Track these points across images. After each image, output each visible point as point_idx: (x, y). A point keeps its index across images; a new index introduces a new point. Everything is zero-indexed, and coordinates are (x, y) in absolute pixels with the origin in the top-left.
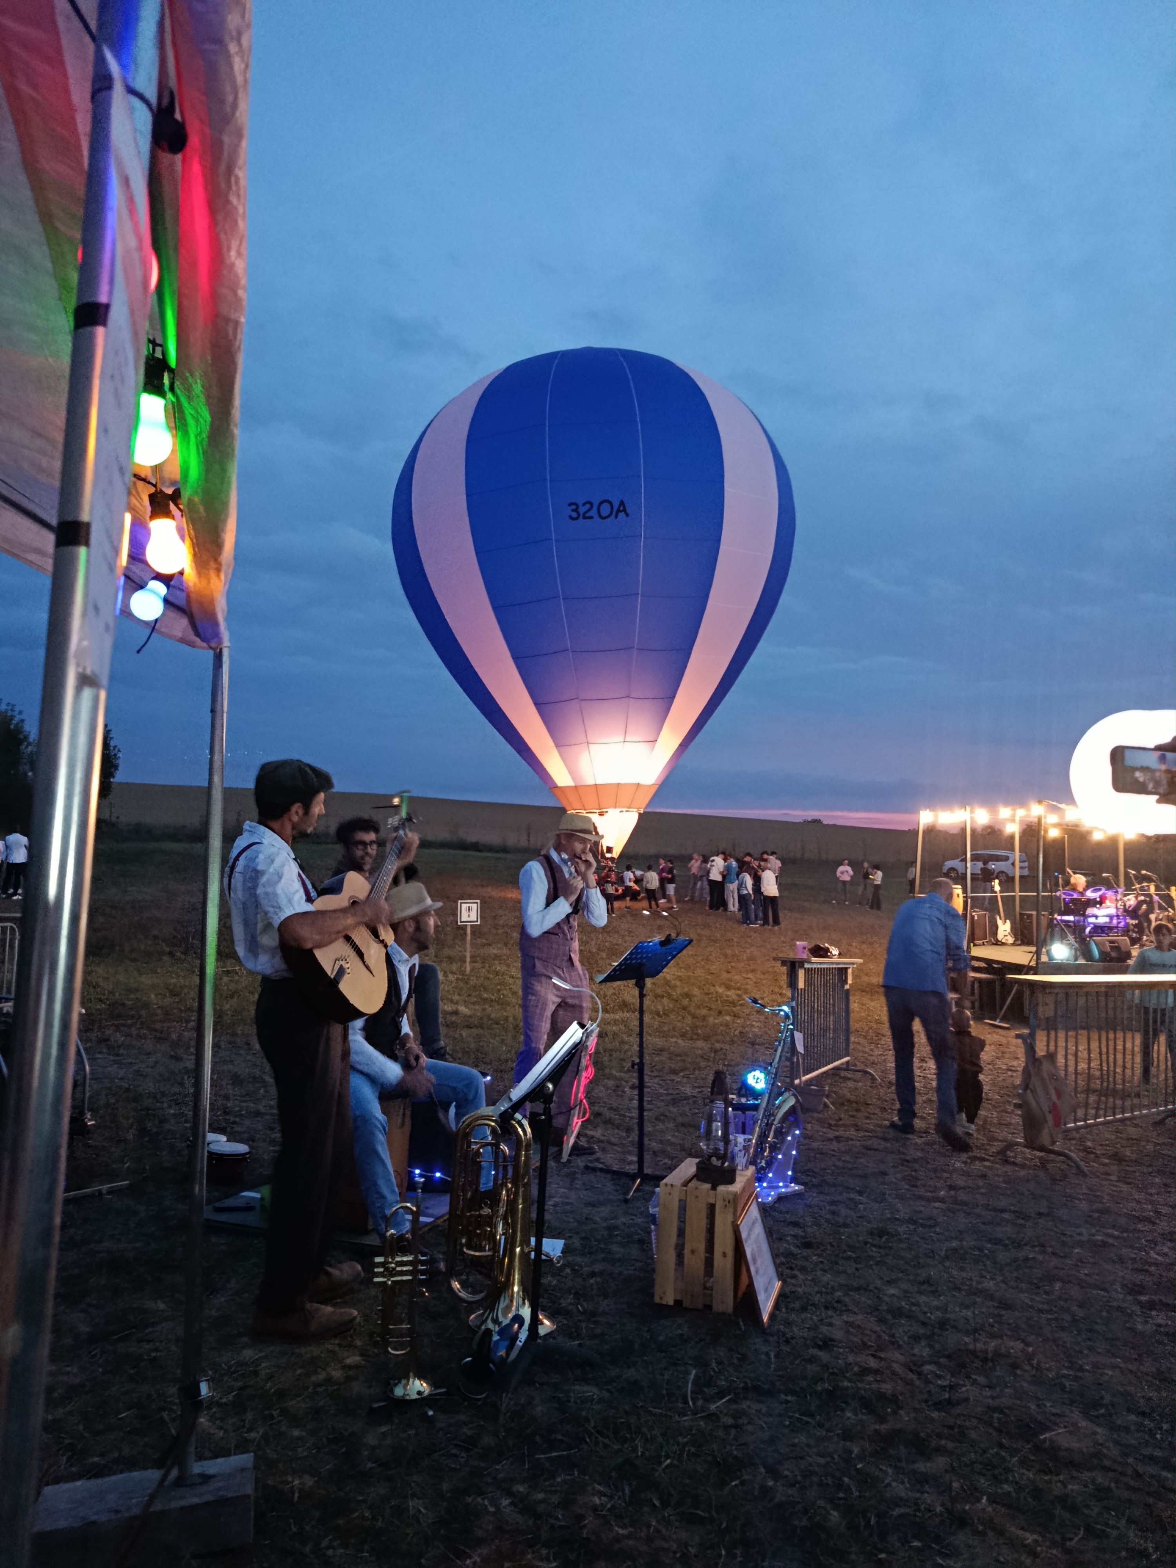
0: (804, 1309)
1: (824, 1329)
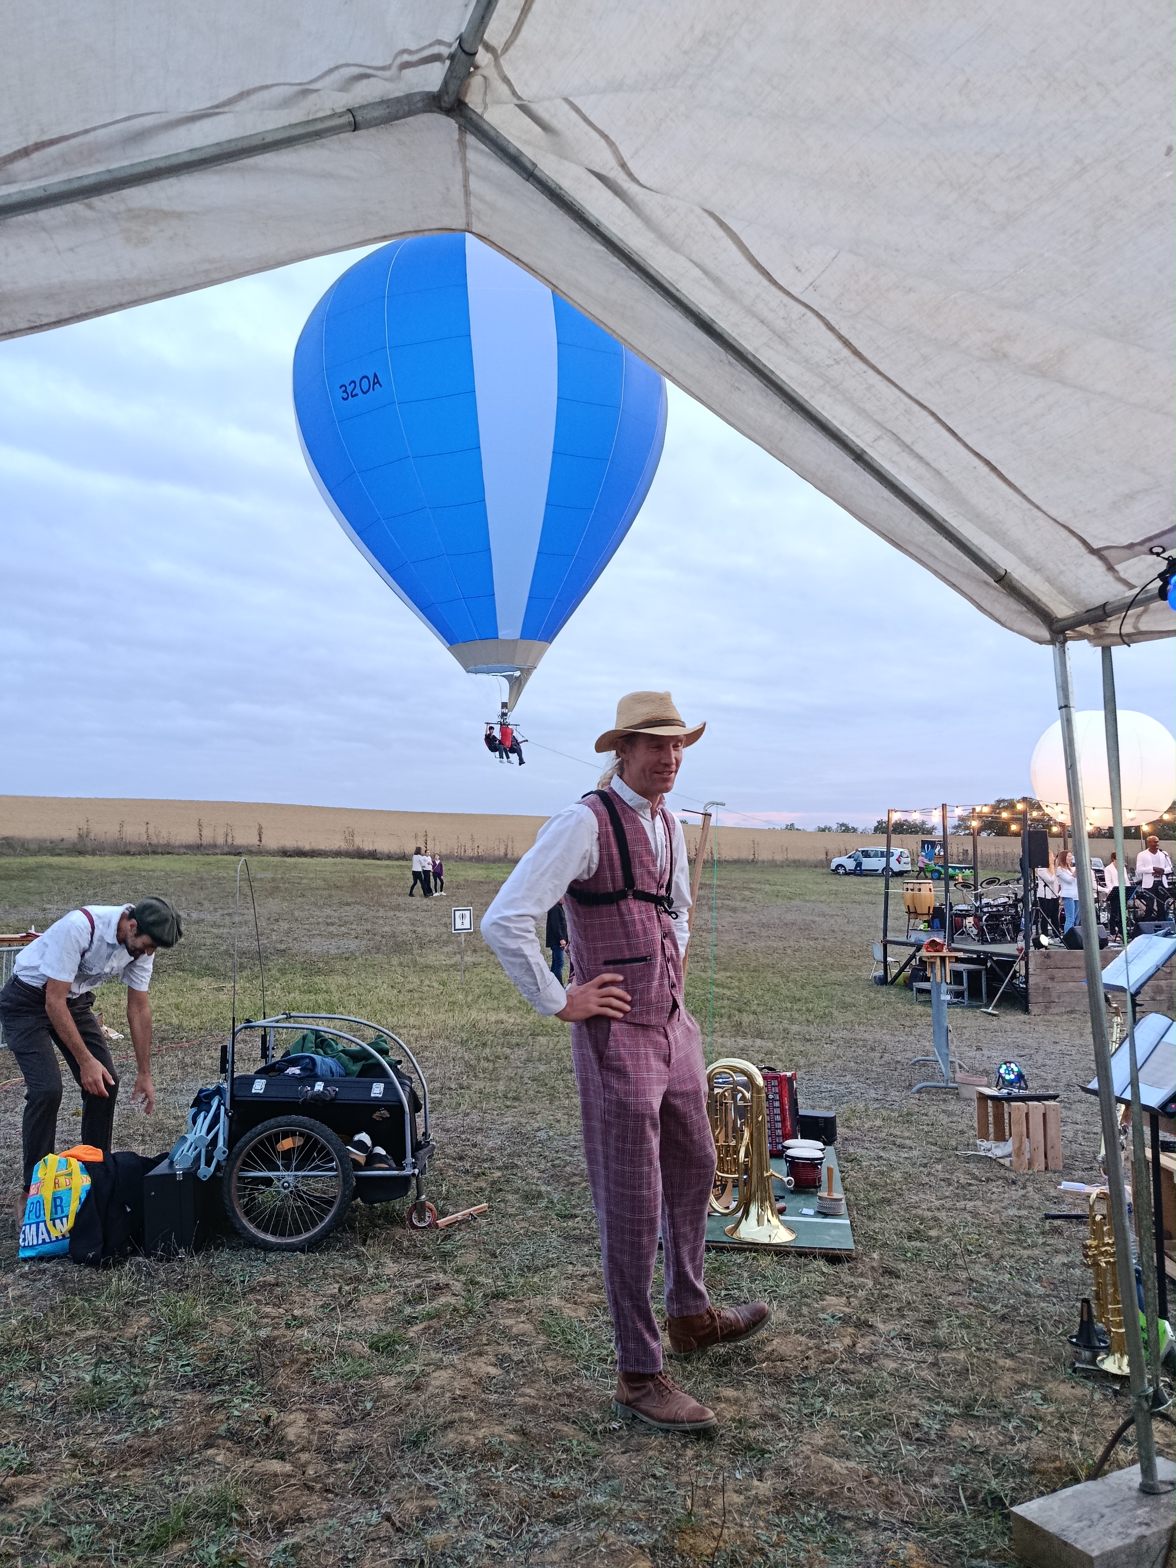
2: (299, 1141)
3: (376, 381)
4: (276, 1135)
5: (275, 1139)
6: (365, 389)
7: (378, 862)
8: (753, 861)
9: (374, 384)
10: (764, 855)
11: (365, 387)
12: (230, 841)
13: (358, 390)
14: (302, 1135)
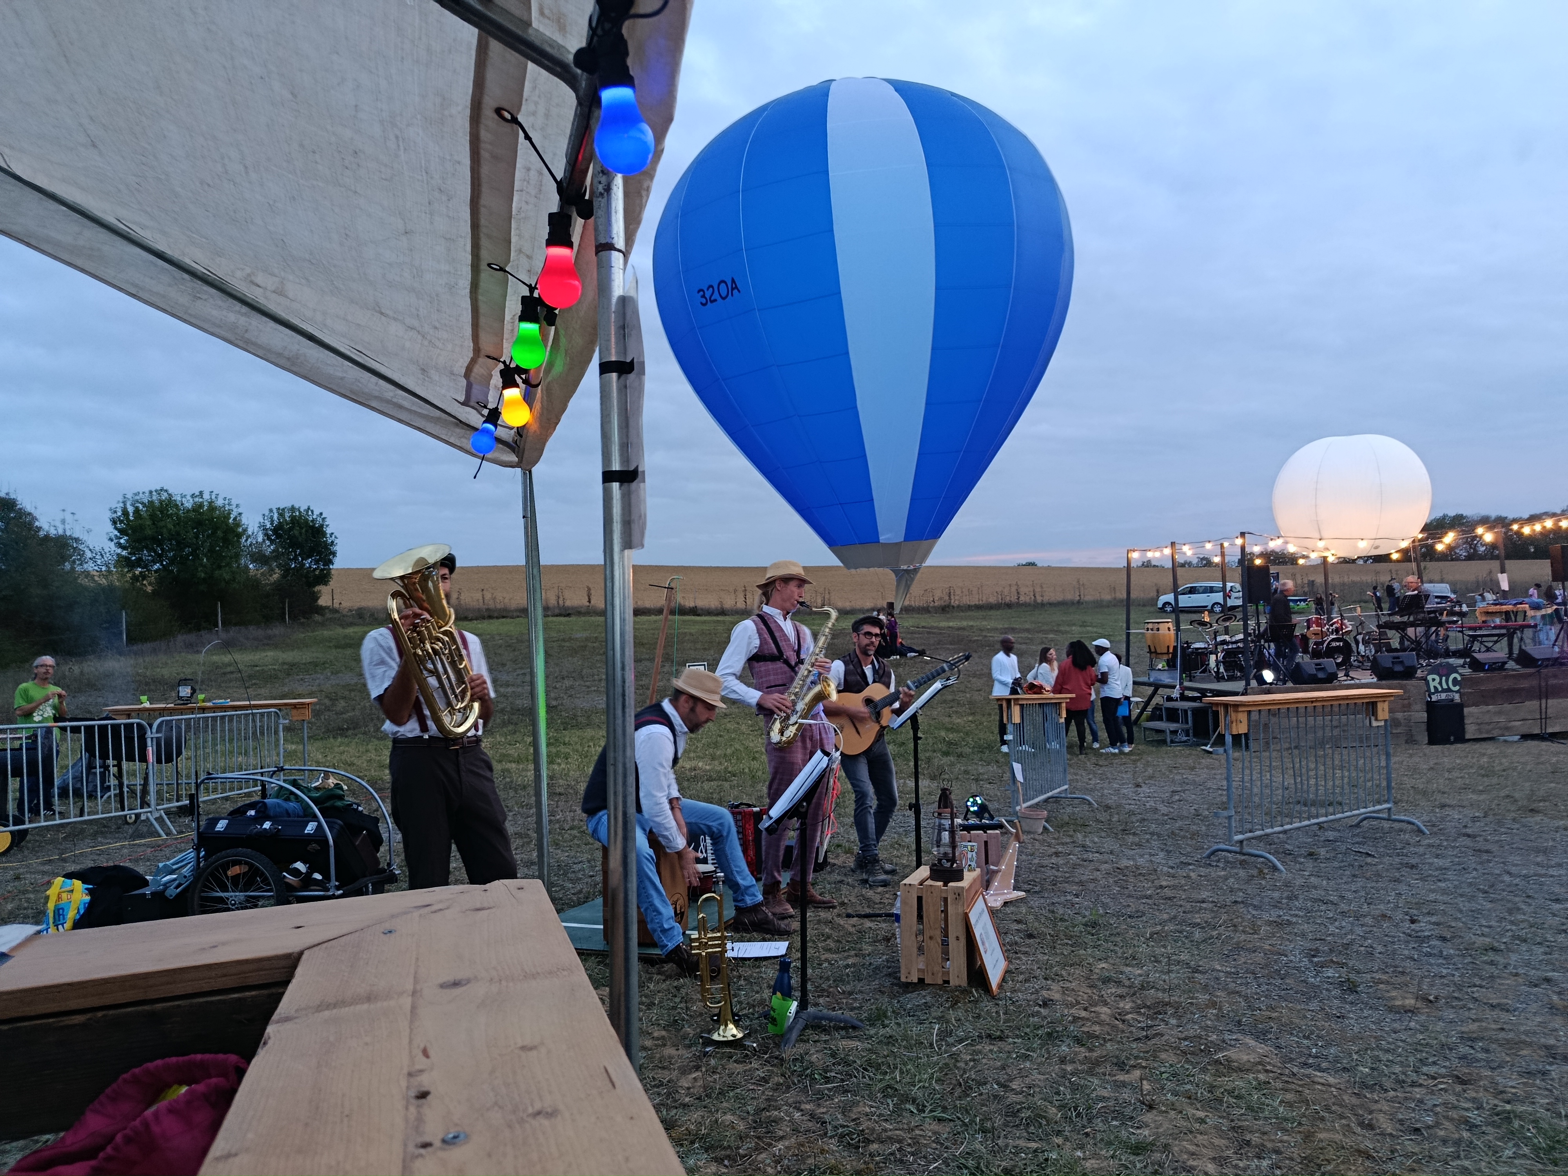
0: (1027, 981)
1: (1045, 993)
2: (244, 869)
3: (735, 287)
4: (228, 863)
5: (226, 867)
6: (724, 294)
7: (698, 618)
8: (1079, 602)
9: (733, 289)
10: (1089, 596)
11: (724, 292)
12: (561, 602)
13: (716, 296)
14: (246, 863)
